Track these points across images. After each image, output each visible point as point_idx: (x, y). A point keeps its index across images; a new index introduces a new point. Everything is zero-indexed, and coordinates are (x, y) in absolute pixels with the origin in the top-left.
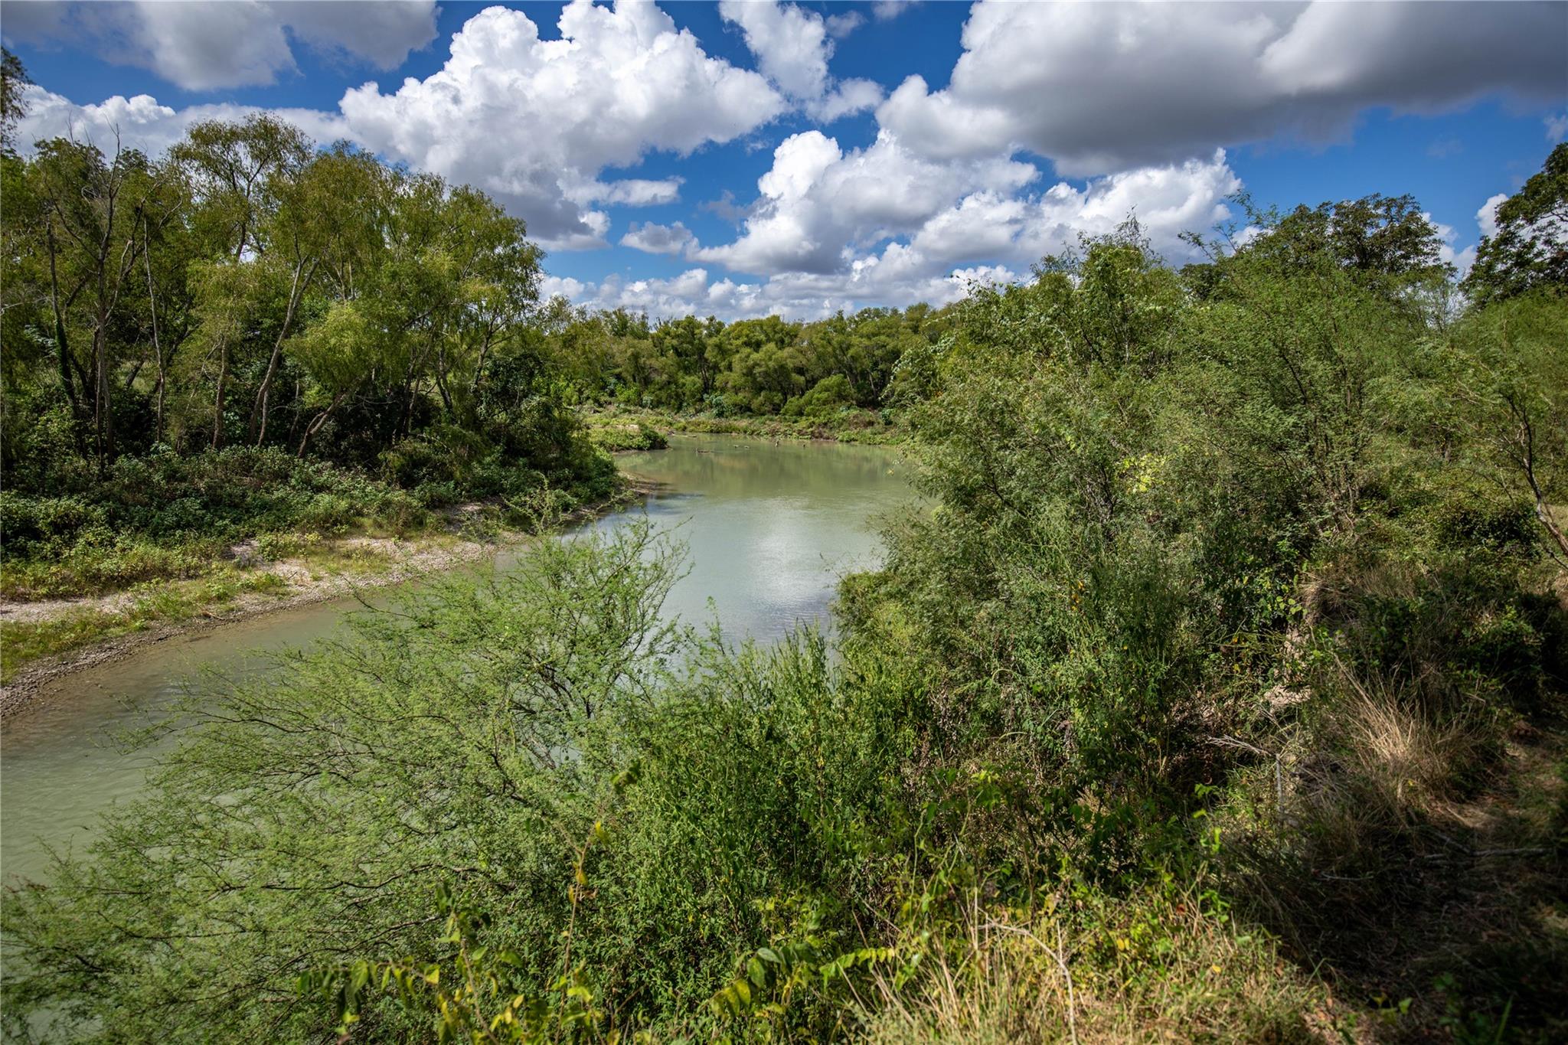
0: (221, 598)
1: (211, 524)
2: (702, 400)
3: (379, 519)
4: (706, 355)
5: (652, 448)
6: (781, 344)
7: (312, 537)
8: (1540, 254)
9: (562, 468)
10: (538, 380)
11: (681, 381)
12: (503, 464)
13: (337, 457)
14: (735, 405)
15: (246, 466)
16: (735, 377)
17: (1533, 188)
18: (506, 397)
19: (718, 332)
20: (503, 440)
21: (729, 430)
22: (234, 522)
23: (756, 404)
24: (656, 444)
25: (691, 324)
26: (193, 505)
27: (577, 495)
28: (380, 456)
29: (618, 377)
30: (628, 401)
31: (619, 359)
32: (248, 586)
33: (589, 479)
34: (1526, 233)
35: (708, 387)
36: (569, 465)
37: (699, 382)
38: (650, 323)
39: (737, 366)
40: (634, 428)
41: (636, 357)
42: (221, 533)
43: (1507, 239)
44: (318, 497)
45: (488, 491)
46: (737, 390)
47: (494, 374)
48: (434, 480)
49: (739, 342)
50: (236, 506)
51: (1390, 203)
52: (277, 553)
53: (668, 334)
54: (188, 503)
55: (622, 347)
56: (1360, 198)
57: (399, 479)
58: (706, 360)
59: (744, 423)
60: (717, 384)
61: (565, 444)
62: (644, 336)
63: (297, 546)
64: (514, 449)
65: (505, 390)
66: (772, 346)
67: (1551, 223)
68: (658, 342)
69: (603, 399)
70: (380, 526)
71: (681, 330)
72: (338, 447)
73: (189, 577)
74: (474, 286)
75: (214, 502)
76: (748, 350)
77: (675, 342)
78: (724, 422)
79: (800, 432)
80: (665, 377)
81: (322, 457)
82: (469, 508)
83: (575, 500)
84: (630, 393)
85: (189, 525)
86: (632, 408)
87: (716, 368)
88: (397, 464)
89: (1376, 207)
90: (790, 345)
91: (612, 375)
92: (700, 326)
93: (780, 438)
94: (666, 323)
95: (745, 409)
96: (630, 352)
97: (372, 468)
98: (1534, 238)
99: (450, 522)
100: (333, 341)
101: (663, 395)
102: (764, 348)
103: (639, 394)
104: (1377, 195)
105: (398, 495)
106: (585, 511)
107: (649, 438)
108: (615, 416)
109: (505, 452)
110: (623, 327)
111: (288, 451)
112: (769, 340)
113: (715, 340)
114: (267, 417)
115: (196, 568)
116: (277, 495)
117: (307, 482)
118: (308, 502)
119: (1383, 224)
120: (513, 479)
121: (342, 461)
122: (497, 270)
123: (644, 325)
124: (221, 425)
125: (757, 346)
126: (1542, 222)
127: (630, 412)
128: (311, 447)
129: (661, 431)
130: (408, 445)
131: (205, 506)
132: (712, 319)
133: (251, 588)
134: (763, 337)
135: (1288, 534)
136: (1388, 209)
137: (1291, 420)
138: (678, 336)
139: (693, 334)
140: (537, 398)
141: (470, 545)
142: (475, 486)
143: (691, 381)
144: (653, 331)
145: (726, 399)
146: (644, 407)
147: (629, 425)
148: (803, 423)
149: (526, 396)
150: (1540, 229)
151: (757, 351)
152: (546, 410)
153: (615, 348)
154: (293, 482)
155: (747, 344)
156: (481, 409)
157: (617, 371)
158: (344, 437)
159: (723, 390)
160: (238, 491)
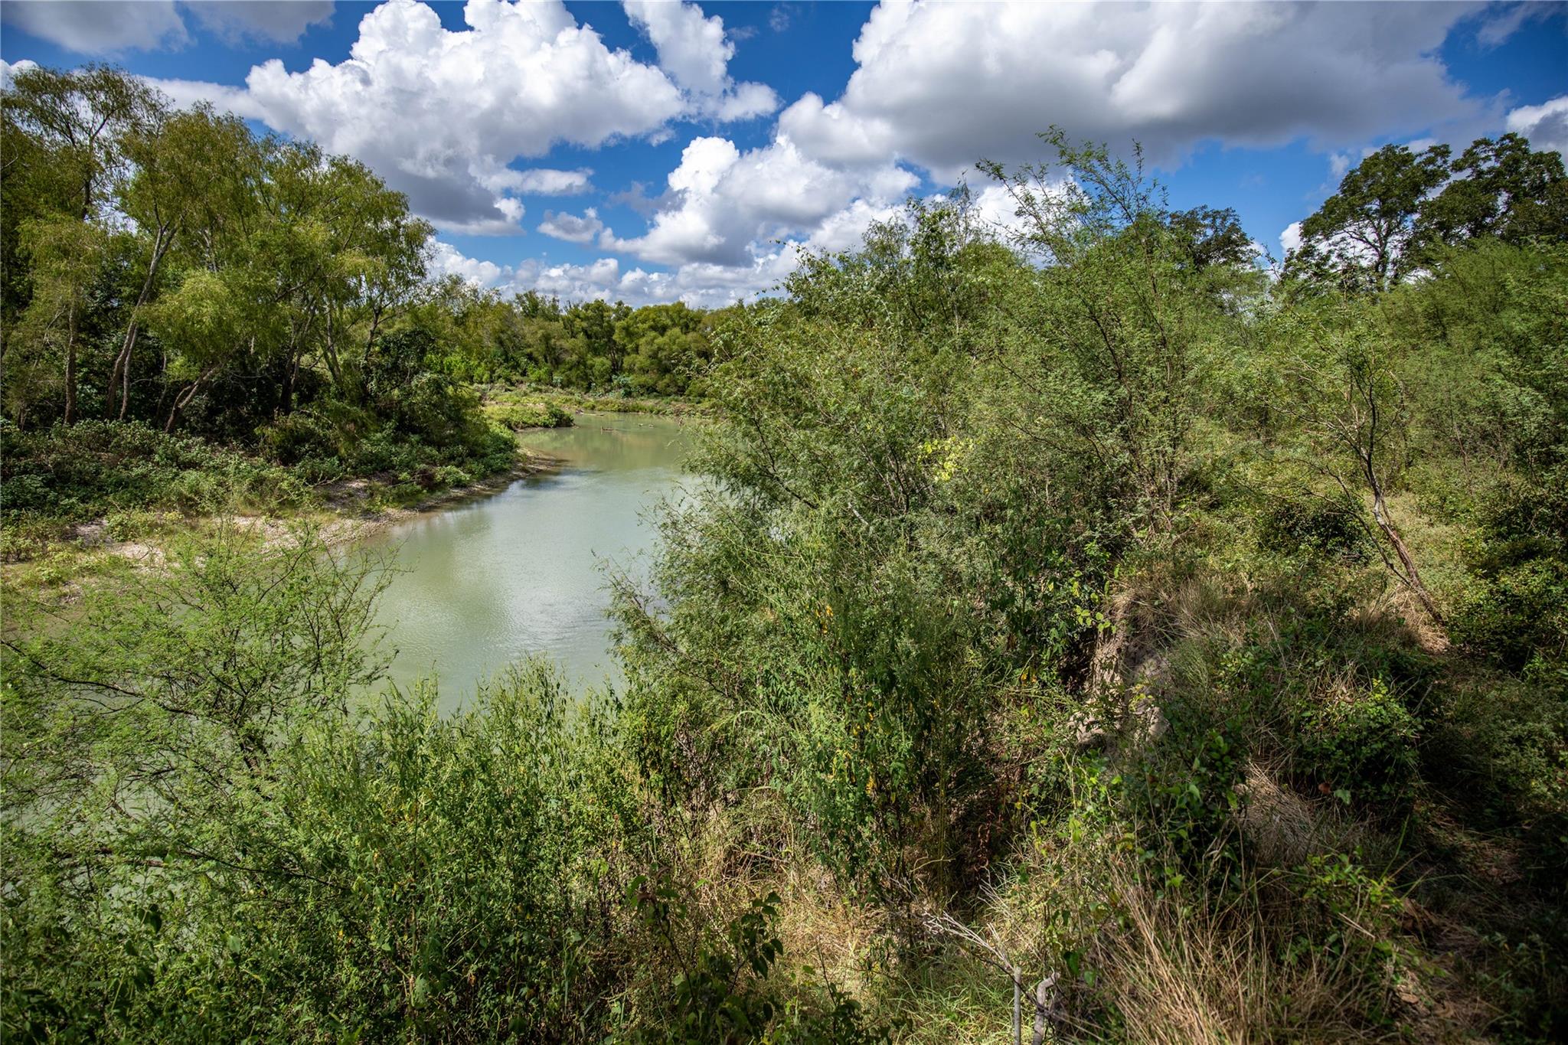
0: (52, 582)
1: (55, 503)
2: (610, 380)
3: (250, 497)
4: (615, 337)
5: (558, 425)
6: (686, 329)
7: (173, 515)
8: (1333, 266)
9: (457, 444)
10: (430, 356)
11: (589, 362)
12: (395, 441)
13: (211, 432)
14: (642, 386)
15: (104, 441)
16: (641, 359)
17: (1330, 207)
18: (396, 373)
19: (626, 315)
20: (395, 416)
21: (636, 410)
22: (83, 500)
23: (661, 385)
24: (562, 422)
25: (600, 308)
26: (33, 482)
27: (471, 472)
28: (257, 431)
29: (530, 357)
30: (539, 381)
31: (530, 340)
32: (87, 569)
33: (484, 455)
34: (1323, 247)
35: (616, 369)
36: (463, 442)
37: (608, 363)
38: (561, 306)
39: (644, 350)
40: (541, 407)
41: (547, 338)
42: (66, 513)
43: (1308, 252)
44: (185, 474)
45: (377, 467)
46: (644, 371)
47: (385, 350)
48: (318, 456)
49: (646, 326)
50: (86, 484)
51: (1215, 215)
52: (127, 534)
53: (578, 316)
54: (27, 480)
55: (534, 328)
56: (1191, 209)
57: (280, 455)
58: (615, 342)
59: (650, 403)
60: (625, 365)
61: (458, 420)
62: (556, 318)
63: (153, 526)
64: (406, 425)
65: (395, 366)
66: (677, 330)
67: (1343, 239)
68: (569, 324)
69: (514, 378)
70: (252, 504)
71: (590, 313)
72: (213, 422)
73: (20, 560)
74: (352, 259)
75: (60, 479)
76: (653, 334)
77: (585, 324)
78: (631, 402)
79: (702, 412)
80: (575, 357)
81: (194, 432)
82: (355, 485)
83: (468, 477)
84: (542, 372)
85: (26, 504)
86: (543, 387)
87: (623, 351)
88: (278, 440)
89: (1204, 218)
90: (694, 330)
91: (524, 355)
92: (609, 309)
93: (684, 418)
94: (576, 307)
95: (650, 390)
96: (540, 333)
97: (250, 444)
98: (1330, 252)
99: (329, 499)
100: (190, 310)
101: (573, 374)
102: (669, 333)
103: (551, 374)
104: (1205, 207)
105: (274, 472)
106: (478, 487)
107: (555, 416)
108: (526, 394)
109: (397, 429)
110: (534, 309)
111: (154, 425)
112: (674, 325)
113: (623, 323)
114: (129, 390)
115: (27, 550)
116: (137, 471)
117: (173, 458)
118: (173, 479)
119: (1210, 232)
120: (403, 456)
121: (215, 436)
122: (380, 245)
123: (555, 307)
124: (73, 398)
125: (662, 330)
126: (1336, 238)
127: (541, 391)
128: (181, 421)
129: (568, 410)
130: (290, 421)
131: (49, 484)
132: (620, 304)
133: (92, 571)
134: (669, 322)
135: (1097, 535)
136: (1214, 221)
137: (1101, 396)
138: (587, 319)
139: (602, 316)
140: (428, 375)
141: (349, 523)
142: (361, 462)
143: (601, 362)
144: (564, 313)
145: (630, 379)
146: (555, 386)
147: (537, 404)
148: (706, 404)
149: (416, 373)
150: (1335, 244)
151: (662, 335)
152: (437, 387)
153: (526, 329)
154: (157, 458)
155: (653, 328)
156: (372, 385)
157: (529, 350)
158: (218, 412)
159: (631, 371)
160: (91, 467)
